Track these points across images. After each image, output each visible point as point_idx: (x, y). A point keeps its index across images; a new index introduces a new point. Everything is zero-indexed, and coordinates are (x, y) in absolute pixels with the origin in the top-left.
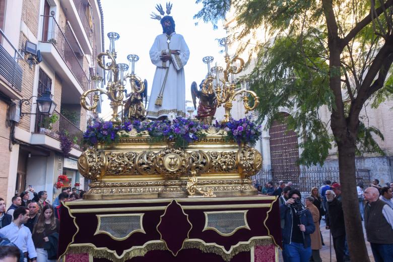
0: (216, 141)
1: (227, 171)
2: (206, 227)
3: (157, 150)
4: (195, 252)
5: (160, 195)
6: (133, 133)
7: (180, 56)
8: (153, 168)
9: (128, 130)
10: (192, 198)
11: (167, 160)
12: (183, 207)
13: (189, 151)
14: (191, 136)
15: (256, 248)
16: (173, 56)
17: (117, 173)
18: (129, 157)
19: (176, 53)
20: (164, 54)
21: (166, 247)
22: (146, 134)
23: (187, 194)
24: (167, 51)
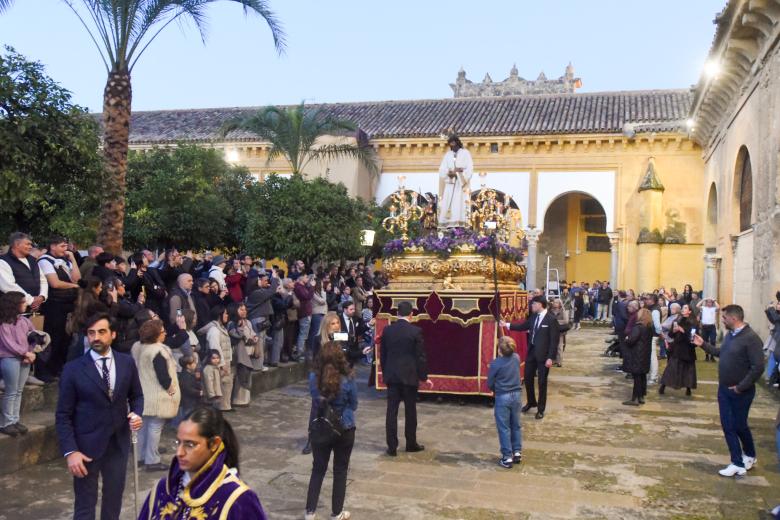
0: (468, 253)
1: (474, 274)
2: (453, 308)
3: (428, 259)
4: (446, 322)
5: (429, 288)
6: (414, 248)
7: (464, 174)
8: (425, 272)
9: (410, 247)
10: (447, 290)
11: (432, 267)
12: (439, 296)
13: (450, 260)
14: (449, 250)
15: (484, 322)
16: (457, 173)
17: (404, 274)
18: (411, 264)
19: (461, 170)
20: (450, 172)
21: (429, 318)
22: (422, 249)
23: (444, 288)
24: (453, 169)
